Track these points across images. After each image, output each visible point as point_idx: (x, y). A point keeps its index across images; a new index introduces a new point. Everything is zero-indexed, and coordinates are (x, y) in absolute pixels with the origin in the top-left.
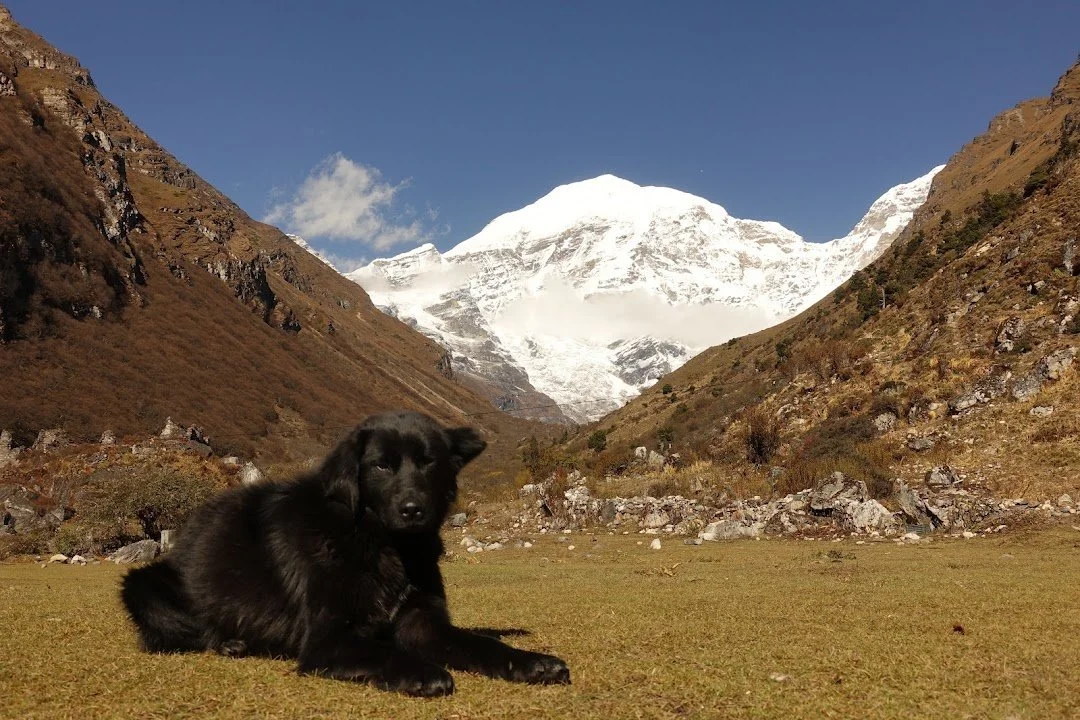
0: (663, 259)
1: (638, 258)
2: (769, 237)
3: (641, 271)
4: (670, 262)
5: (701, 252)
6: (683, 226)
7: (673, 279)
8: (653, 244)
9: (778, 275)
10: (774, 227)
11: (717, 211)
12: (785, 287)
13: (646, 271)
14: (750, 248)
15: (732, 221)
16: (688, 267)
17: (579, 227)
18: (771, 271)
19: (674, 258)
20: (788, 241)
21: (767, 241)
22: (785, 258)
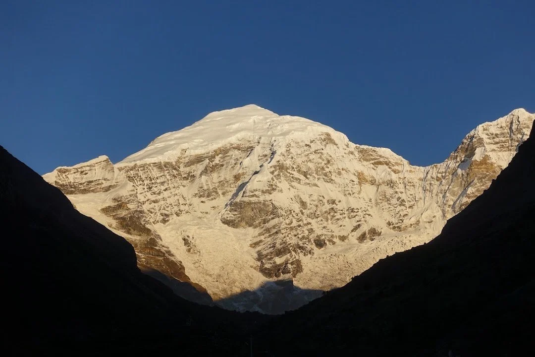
0: (296, 174)
1: (276, 173)
2: (381, 160)
3: (278, 184)
4: (302, 177)
5: (327, 170)
6: (313, 149)
7: (305, 191)
8: (288, 162)
9: (390, 191)
10: (386, 152)
11: (340, 137)
12: (394, 201)
13: (283, 184)
14: (366, 169)
15: (353, 145)
16: (316, 181)
17: (228, 146)
18: (383, 188)
19: (305, 174)
20: (397, 164)
21: (380, 163)
22: (394, 177)
